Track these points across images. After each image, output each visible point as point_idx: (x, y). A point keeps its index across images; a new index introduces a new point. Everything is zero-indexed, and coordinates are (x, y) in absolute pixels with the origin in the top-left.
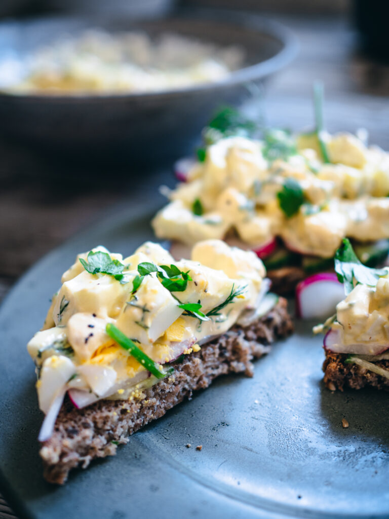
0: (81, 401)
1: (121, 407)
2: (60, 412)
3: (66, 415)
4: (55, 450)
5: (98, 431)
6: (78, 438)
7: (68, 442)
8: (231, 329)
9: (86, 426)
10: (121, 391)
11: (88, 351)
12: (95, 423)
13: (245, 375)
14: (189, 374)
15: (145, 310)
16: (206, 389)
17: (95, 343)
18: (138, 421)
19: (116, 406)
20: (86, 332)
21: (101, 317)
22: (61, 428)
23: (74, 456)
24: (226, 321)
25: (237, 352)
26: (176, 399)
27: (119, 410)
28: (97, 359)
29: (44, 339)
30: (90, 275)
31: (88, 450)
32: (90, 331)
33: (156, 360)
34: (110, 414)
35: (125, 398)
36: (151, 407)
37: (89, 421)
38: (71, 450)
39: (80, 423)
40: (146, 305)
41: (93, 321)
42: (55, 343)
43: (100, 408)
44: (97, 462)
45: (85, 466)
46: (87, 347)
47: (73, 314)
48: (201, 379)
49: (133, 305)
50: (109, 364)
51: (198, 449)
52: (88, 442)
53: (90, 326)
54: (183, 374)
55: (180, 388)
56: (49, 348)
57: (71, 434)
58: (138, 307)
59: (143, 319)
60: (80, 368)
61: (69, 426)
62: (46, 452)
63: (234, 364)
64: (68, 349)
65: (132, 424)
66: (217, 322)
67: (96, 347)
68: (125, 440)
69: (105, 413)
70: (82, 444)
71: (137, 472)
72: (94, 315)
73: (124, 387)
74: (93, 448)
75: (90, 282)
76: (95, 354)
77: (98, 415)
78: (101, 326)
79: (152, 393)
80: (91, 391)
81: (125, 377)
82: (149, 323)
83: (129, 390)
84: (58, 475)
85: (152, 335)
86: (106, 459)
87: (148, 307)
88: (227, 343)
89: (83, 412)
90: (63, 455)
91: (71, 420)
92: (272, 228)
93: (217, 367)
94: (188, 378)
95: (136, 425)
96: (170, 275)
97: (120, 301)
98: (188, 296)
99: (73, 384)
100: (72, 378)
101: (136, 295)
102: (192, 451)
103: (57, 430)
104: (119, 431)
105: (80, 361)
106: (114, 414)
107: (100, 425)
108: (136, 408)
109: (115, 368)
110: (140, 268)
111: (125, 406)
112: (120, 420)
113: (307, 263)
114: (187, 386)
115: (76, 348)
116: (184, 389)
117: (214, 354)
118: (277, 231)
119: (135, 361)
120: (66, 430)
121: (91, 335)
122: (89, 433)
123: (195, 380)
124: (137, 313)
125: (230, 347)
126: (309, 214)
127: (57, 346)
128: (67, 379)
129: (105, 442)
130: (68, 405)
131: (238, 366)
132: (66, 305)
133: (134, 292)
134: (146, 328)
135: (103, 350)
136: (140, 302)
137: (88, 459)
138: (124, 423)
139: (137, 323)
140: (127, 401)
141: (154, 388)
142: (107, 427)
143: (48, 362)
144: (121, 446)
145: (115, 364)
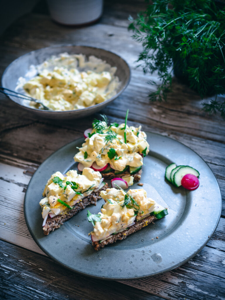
0: (52, 216)
1: (61, 217)
2: (47, 218)
3: (49, 219)
4: (46, 228)
5: (56, 222)
6: (51, 225)
7: (49, 226)
8: (92, 193)
9: (53, 222)
10: (62, 213)
11: (53, 205)
12: (55, 221)
13: (94, 205)
14: (79, 206)
15: (67, 195)
16: (84, 209)
17: (55, 203)
18: (66, 219)
19: (60, 216)
20: (53, 201)
21: (56, 197)
22: (47, 222)
23: (50, 229)
24: (90, 193)
25: (93, 199)
26: (76, 212)
27: (61, 218)
28: (55, 207)
29: (43, 201)
30: (54, 183)
31: (54, 227)
32: (54, 200)
33: (70, 205)
34: (59, 219)
35: (62, 214)
36: (69, 215)
37: (54, 220)
38: (50, 228)
39: (52, 221)
40: (67, 194)
41: (55, 198)
42: (46, 203)
43: (57, 217)
44: (56, 229)
45: (53, 231)
46: (53, 204)
47: (50, 196)
48: (83, 207)
49: (64, 194)
50: (58, 208)
51: (78, 226)
52: (54, 225)
53: (54, 199)
54: (77, 207)
55: (77, 210)
56: (44, 204)
57: (50, 224)
58: (65, 194)
59: (66, 197)
60: (52, 209)
61: (49, 222)
62: (44, 229)
63: (92, 202)
64: (49, 204)
65: (64, 220)
66: (87, 193)
67: (55, 204)
68: (62, 224)
69: (58, 218)
70: (53, 226)
71: (62, 232)
72: (55, 196)
73: (62, 212)
74: (55, 226)
75: (54, 186)
76: (55, 206)
77: (56, 219)
78: (56, 199)
79: (69, 212)
80: (54, 214)
81: (62, 210)
82: (68, 198)
83: (64, 213)
84: (47, 233)
85: (69, 200)
86: (58, 228)
87: (68, 195)
88: (90, 197)
89: (52, 218)
90: (48, 229)
91: (50, 220)
92: (106, 162)
93: (87, 203)
94: (79, 207)
95: (65, 220)
96: (74, 185)
97: (61, 191)
98: (78, 190)
99: (50, 212)
100: (50, 211)
101: (65, 191)
102: (77, 227)
103: (46, 223)
104: (61, 222)
105: (51, 207)
106: (60, 219)
107: (57, 221)
108: (65, 216)
109: (60, 209)
110: (67, 183)
111: (63, 216)
112: (62, 219)
113: (116, 172)
114: (79, 209)
115: (50, 204)
116: (78, 210)
117: (86, 201)
118: (107, 163)
119: (64, 206)
120: (49, 223)
121: (54, 201)
122: (54, 223)
123: (81, 207)
124: (65, 196)
125: (91, 198)
126: (116, 160)
127: (46, 204)
128: (48, 212)
129: (58, 225)
130: (49, 217)
131: (93, 202)
132: (48, 192)
133: (65, 190)
134: (67, 199)
135: (57, 204)
136: (66, 193)
137: (54, 229)
138: (62, 220)
139: (65, 198)
140: (63, 215)
141: (70, 211)
142: (58, 221)
143: (44, 208)
144: (61, 225)
145: (60, 208)
